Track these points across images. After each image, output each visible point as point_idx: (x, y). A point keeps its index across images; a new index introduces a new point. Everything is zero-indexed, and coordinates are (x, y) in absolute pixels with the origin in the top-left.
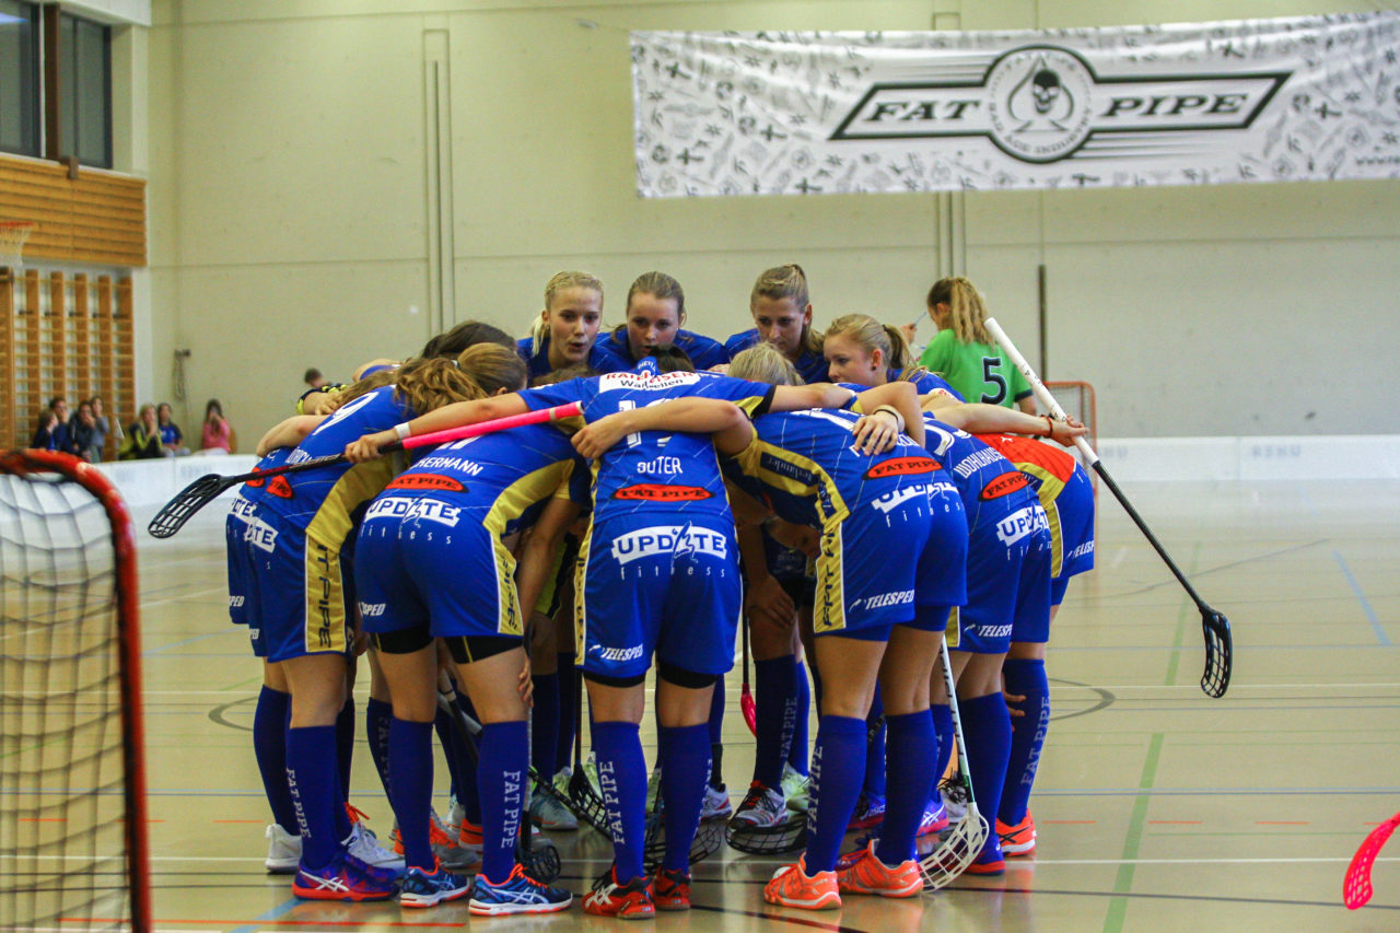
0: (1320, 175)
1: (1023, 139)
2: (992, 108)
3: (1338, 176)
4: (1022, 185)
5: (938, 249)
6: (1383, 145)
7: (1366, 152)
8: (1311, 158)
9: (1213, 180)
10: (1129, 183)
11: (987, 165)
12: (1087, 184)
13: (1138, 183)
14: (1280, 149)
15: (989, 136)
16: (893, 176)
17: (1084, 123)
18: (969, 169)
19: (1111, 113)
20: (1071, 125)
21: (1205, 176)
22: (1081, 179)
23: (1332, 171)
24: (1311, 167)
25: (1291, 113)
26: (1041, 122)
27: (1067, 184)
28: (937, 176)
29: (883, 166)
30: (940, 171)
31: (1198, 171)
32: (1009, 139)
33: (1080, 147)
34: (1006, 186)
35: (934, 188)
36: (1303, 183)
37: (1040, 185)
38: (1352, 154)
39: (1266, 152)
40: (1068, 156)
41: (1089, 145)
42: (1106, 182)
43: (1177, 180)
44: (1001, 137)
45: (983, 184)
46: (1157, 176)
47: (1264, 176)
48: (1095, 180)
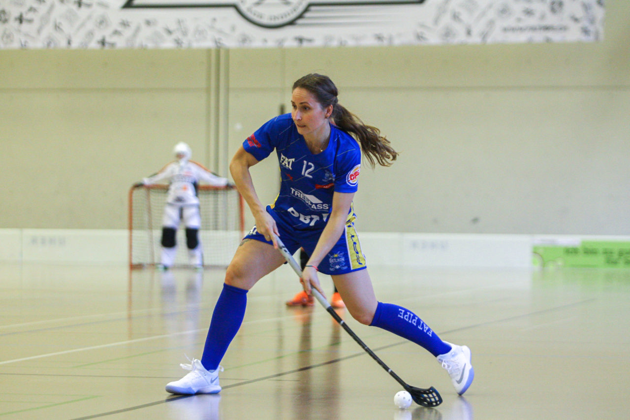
0: (475, 39)
1: (259, 9)
3: (489, 40)
4: (257, 44)
6: (523, 17)
7: (511, 22)
8: (469, 27)
9: (397, 42)
10: (335, 43)
11: (233, 28)
12: (305, 44)
13: (342, 44)
14: (446, 20)
15: (235, 7)
16: (165, 35)
18: (220, 32)
21: (391, 39)
22: (300, 40)
23: (484, 36)
24: (469, 33)
27: (290, 43)
28: (197, 36)
29: (159, 28)
30: (200, 32)
31: (385, 35)
32: (249, 9)
33: (300, 16)
34: (247, 45)
35: (195, 45)
36: (463, 45)
37: (271, 44)
38: (500, 24)
39: (436, 21)
40: (292, 23)
41: (307, 15)
42: (318, 42)
43: (370, 42)
44: (244, 8)
45: (230, 43)
46: (357, 38)
47: (434, 39)
48: (310, 41)
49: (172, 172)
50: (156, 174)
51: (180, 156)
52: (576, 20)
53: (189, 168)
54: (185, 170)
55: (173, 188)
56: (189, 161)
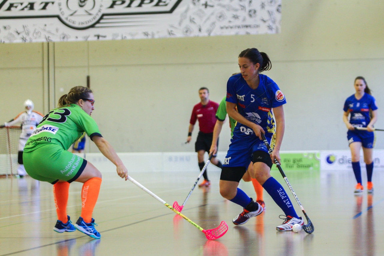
0: (204, 34)
1: (72, 18)
2: (60, 5)
3: (212, 34)
4: (72, 39)
5: (43, 68)
6: (232, 20)
7: (225, 23)
8: (200, 26)
9: (156, 36)
10: (119, 38)
11: (57, 30)
12: (101, 38)
13: (123, 38)
14: (186, 22)
15: (58, 17)
16: (16, 35)
17: (99, 11)
18: (49, 32)
19: (112, 6)
20: (94, 12)
21: (153, 35)
22: (98, 36)
23: (209, 32)
24: (200, 30)
25: (192, 6)
26: (81, 11)
27: (92, 38)
28: (35, 35)
29: (12, 31)
30: (36, 33)
31: (150, 33)
32: (67, 19)
33: (98, 22)
34: (65, 40)
35: (34, 41)
36: (197, 37)
37: (80, 39)
38: (219, 24)
39: (180, 24)
40: (93, 26)
41: (102, 21)
42: (109, 38)
43: (141, 36)
44: (63, 18)
45: (55, 39)
46: (132, 35)
47: (179, 34)
48: (105, 37)
49: (23, 118)
50: (13, 120)
51: (27, 108)
52: (264, 21)
53: (33, 116)
54: (31, 117)
55: (24, 127)
56: (33, 111)
